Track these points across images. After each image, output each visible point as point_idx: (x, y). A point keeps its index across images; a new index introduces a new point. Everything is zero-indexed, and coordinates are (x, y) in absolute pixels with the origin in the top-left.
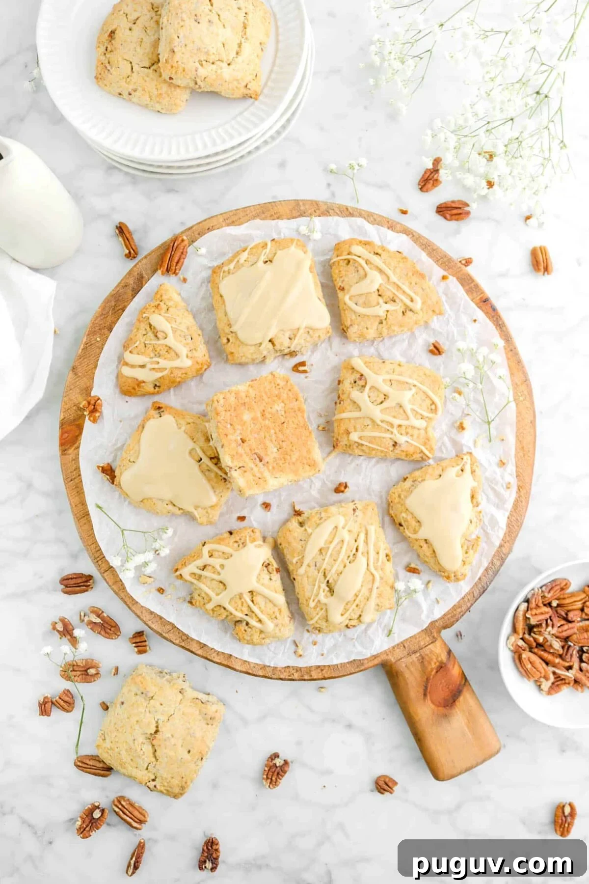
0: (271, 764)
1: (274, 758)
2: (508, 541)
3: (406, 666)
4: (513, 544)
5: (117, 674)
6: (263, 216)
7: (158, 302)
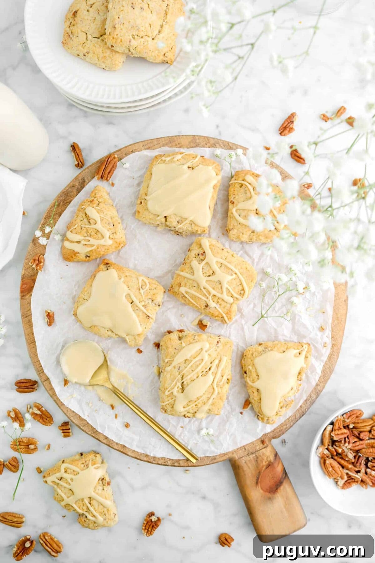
0: (149, 519)
1: (150, 515)
2: (323, 382)
3: (245, 462)
4: (326, 384)
5: (49, 449)
6: (170, 145)
7: (93, 198)
